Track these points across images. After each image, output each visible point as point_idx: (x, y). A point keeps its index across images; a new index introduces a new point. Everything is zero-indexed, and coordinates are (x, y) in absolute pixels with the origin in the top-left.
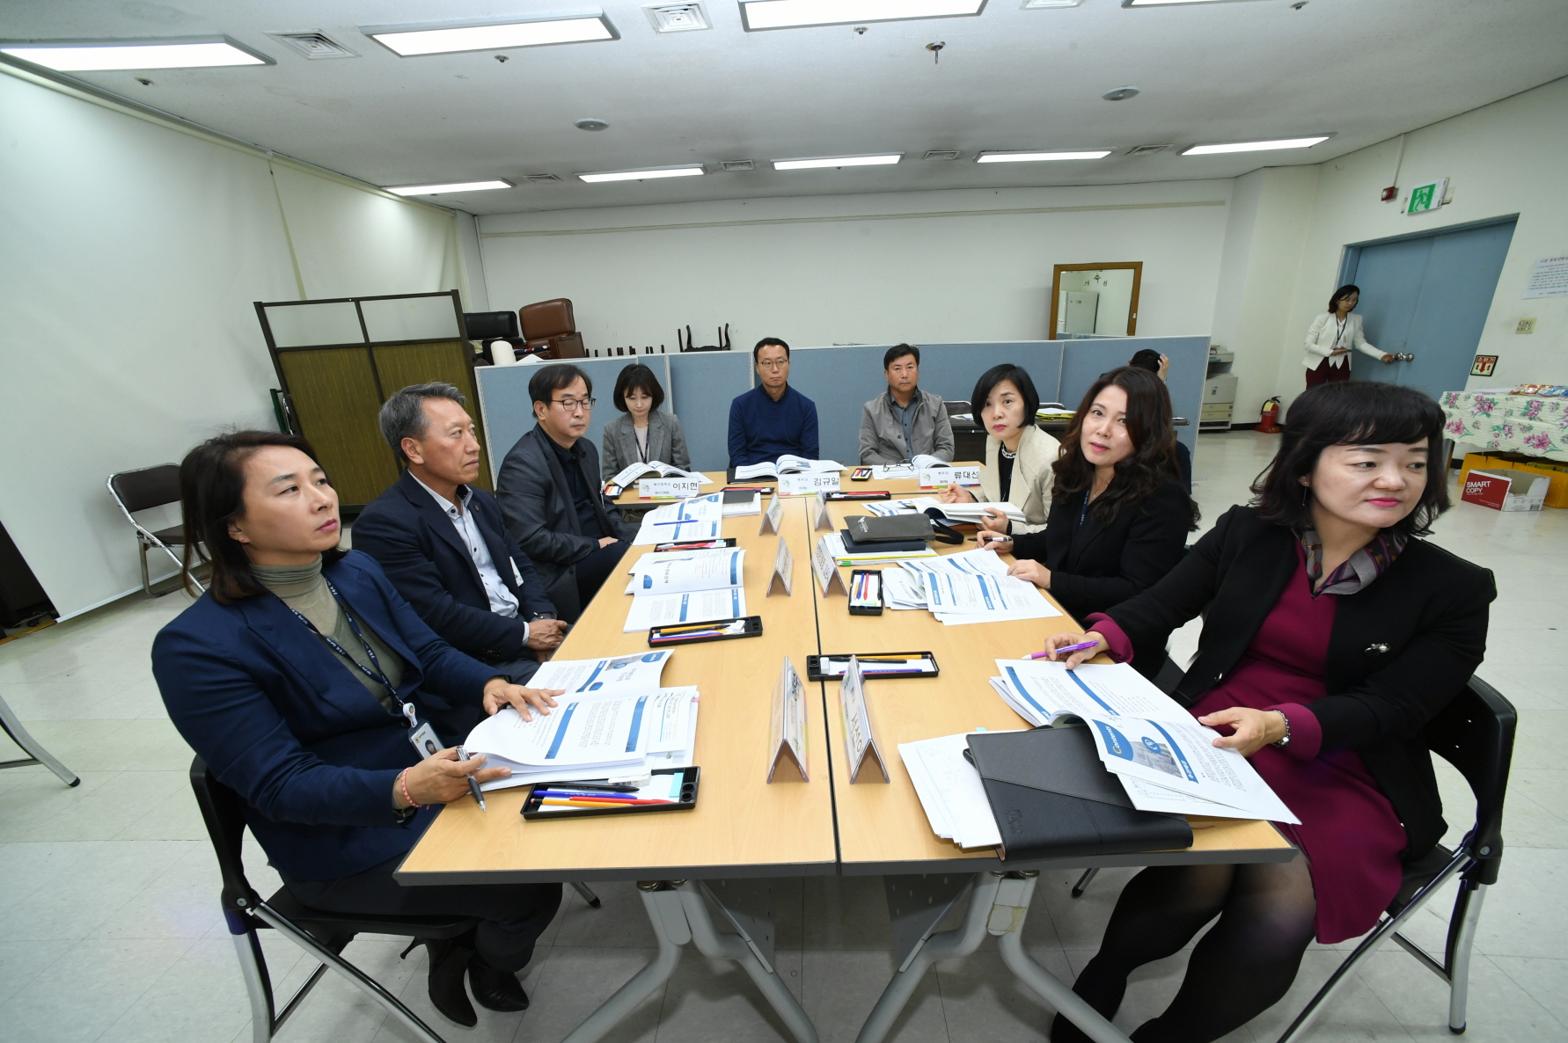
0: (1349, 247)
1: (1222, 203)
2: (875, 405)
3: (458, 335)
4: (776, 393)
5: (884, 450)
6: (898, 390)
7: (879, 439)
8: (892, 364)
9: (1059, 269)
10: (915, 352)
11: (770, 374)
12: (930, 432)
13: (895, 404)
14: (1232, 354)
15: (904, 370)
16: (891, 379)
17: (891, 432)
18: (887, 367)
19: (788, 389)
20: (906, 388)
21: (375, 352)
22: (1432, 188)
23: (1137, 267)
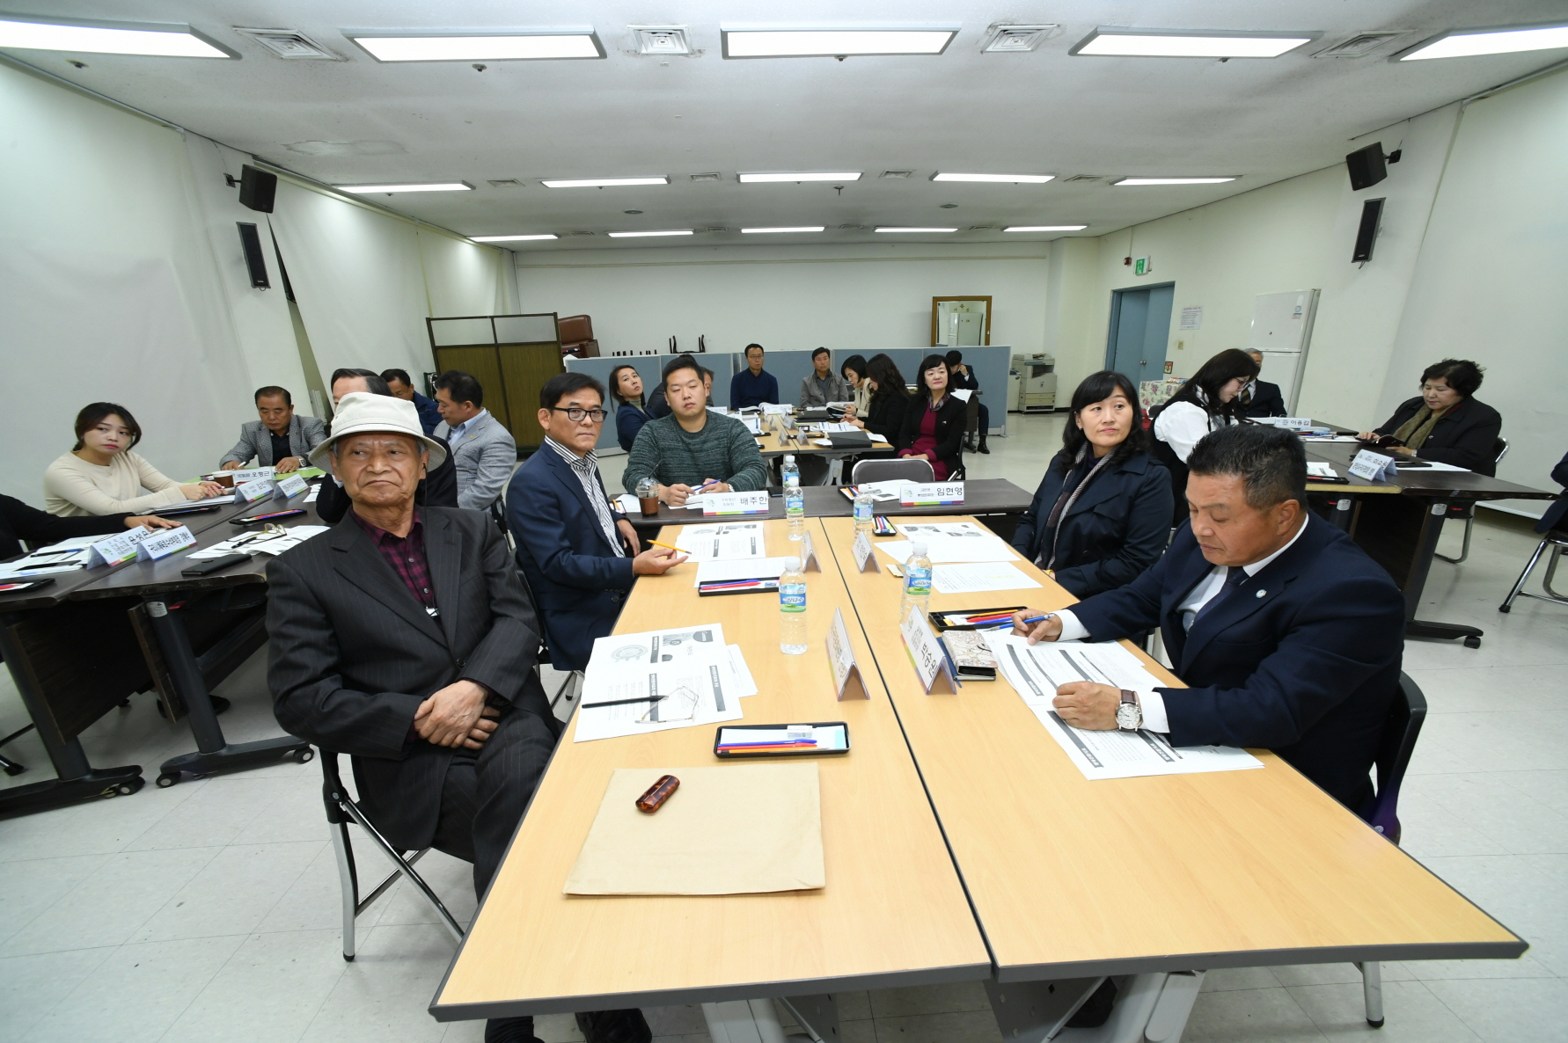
0: (1115, 292)
1: (1043, 258)
2: (807, 378)
3: (555, 339)
4: (756, 373)
5: (813, 402)
6: (820, 371)
7: (811, 396)
8: (816, 358)
9: (936, 300)
10: (828, 351)
11: (753, 362)
12: (836, 392)
13: (818, 378)
14: (1054, 360)
15: (822, 360)
16: (816, 365)
17: (817, 392)
18: (813, 359)
19: (762, 371)
20: (825, 369)
21: (500, 350)
22: (1143, 260)
23: (988, 299)
